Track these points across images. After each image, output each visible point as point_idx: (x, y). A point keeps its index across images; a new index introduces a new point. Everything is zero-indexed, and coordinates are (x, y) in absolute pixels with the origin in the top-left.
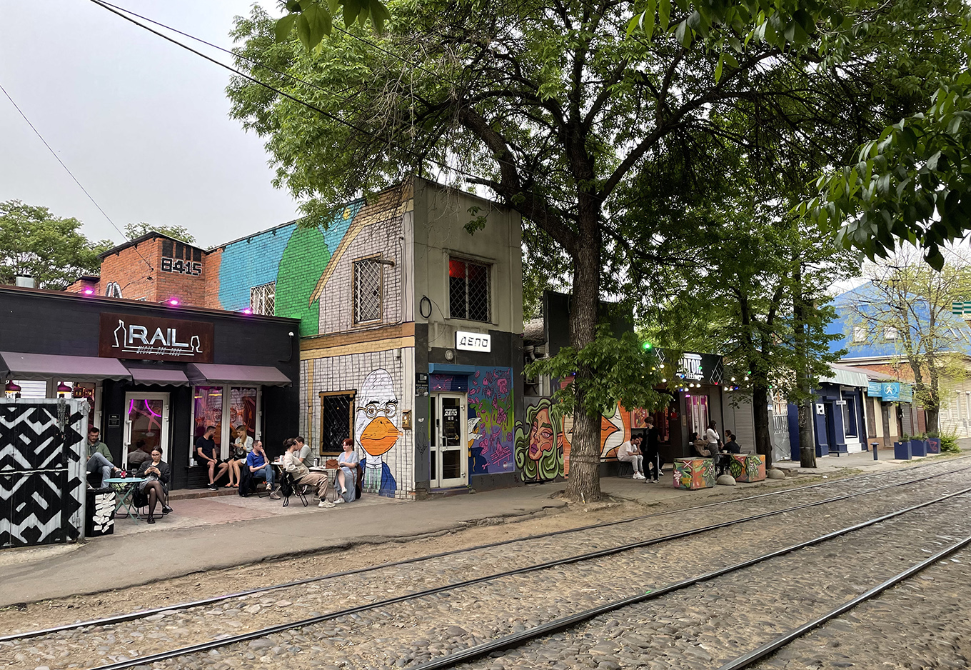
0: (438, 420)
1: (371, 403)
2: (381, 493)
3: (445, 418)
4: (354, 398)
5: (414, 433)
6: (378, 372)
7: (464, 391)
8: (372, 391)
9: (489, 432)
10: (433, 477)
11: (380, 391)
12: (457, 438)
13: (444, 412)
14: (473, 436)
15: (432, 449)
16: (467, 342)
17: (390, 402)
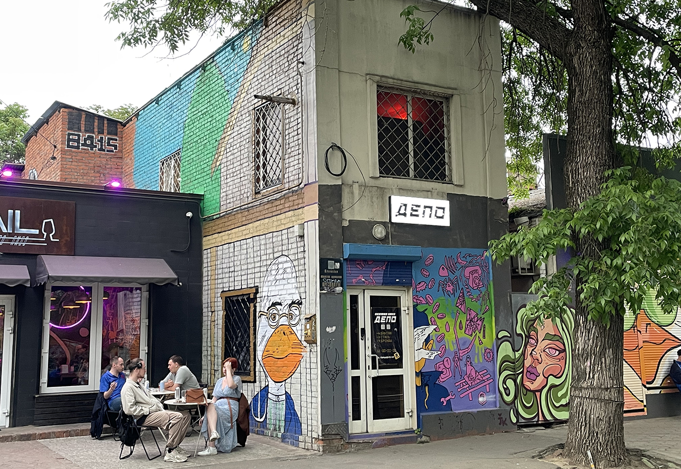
0: (363, 330)
1: (274, 304)
2: (283, 438)
3: (375, 327)
4: (255, 298)
5: (319, 348)
6: (280, 260)
7: (406, 284)
8: (273, 288)
9: (452, 348)
10: (357, 416)
11: (282, 287)
12: (396, 356)
13: (373, 318)
14: (425, 354)
15: (356, 373)
16: (409, 212)
17: (293, 303)
